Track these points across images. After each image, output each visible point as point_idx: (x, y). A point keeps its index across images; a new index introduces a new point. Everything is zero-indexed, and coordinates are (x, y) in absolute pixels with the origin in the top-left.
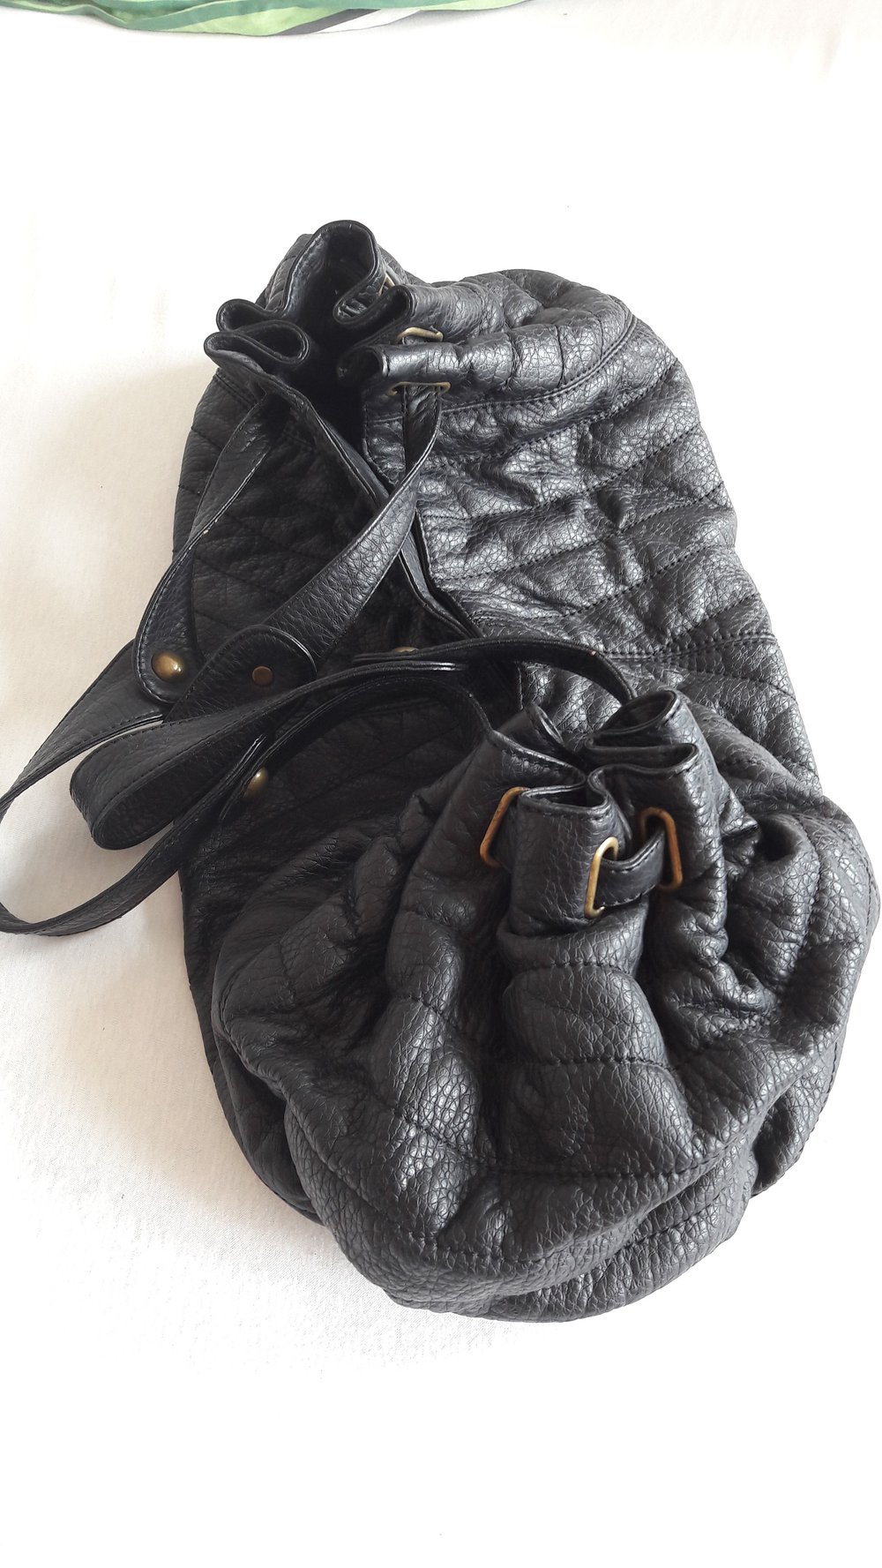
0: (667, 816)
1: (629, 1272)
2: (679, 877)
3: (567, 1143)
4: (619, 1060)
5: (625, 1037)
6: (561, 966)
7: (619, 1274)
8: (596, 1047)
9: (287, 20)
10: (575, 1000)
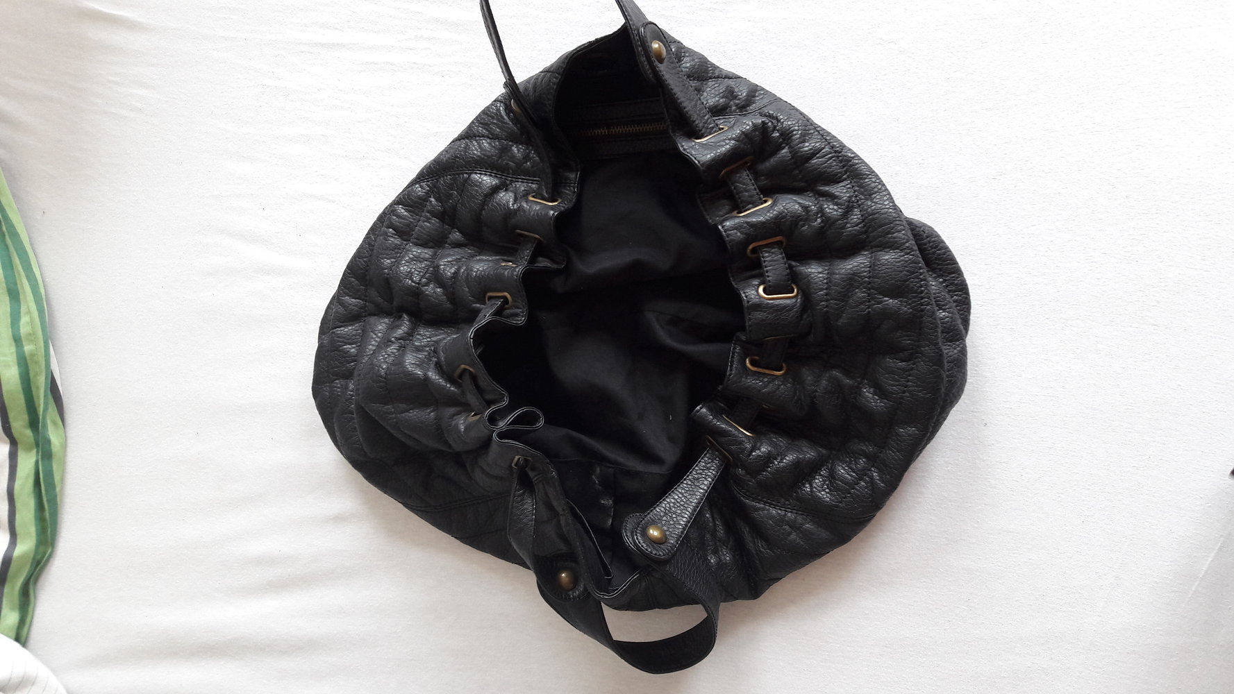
0: (750, 247)
1: (953, 275)
2: (778, 238)
3: (906, 312)
4: (870, 283)
5: (860, 279)
6: (827, 306)
7: (954, 280)
8: (864, 292)
9: (55, 423)
10: (842, 301)
